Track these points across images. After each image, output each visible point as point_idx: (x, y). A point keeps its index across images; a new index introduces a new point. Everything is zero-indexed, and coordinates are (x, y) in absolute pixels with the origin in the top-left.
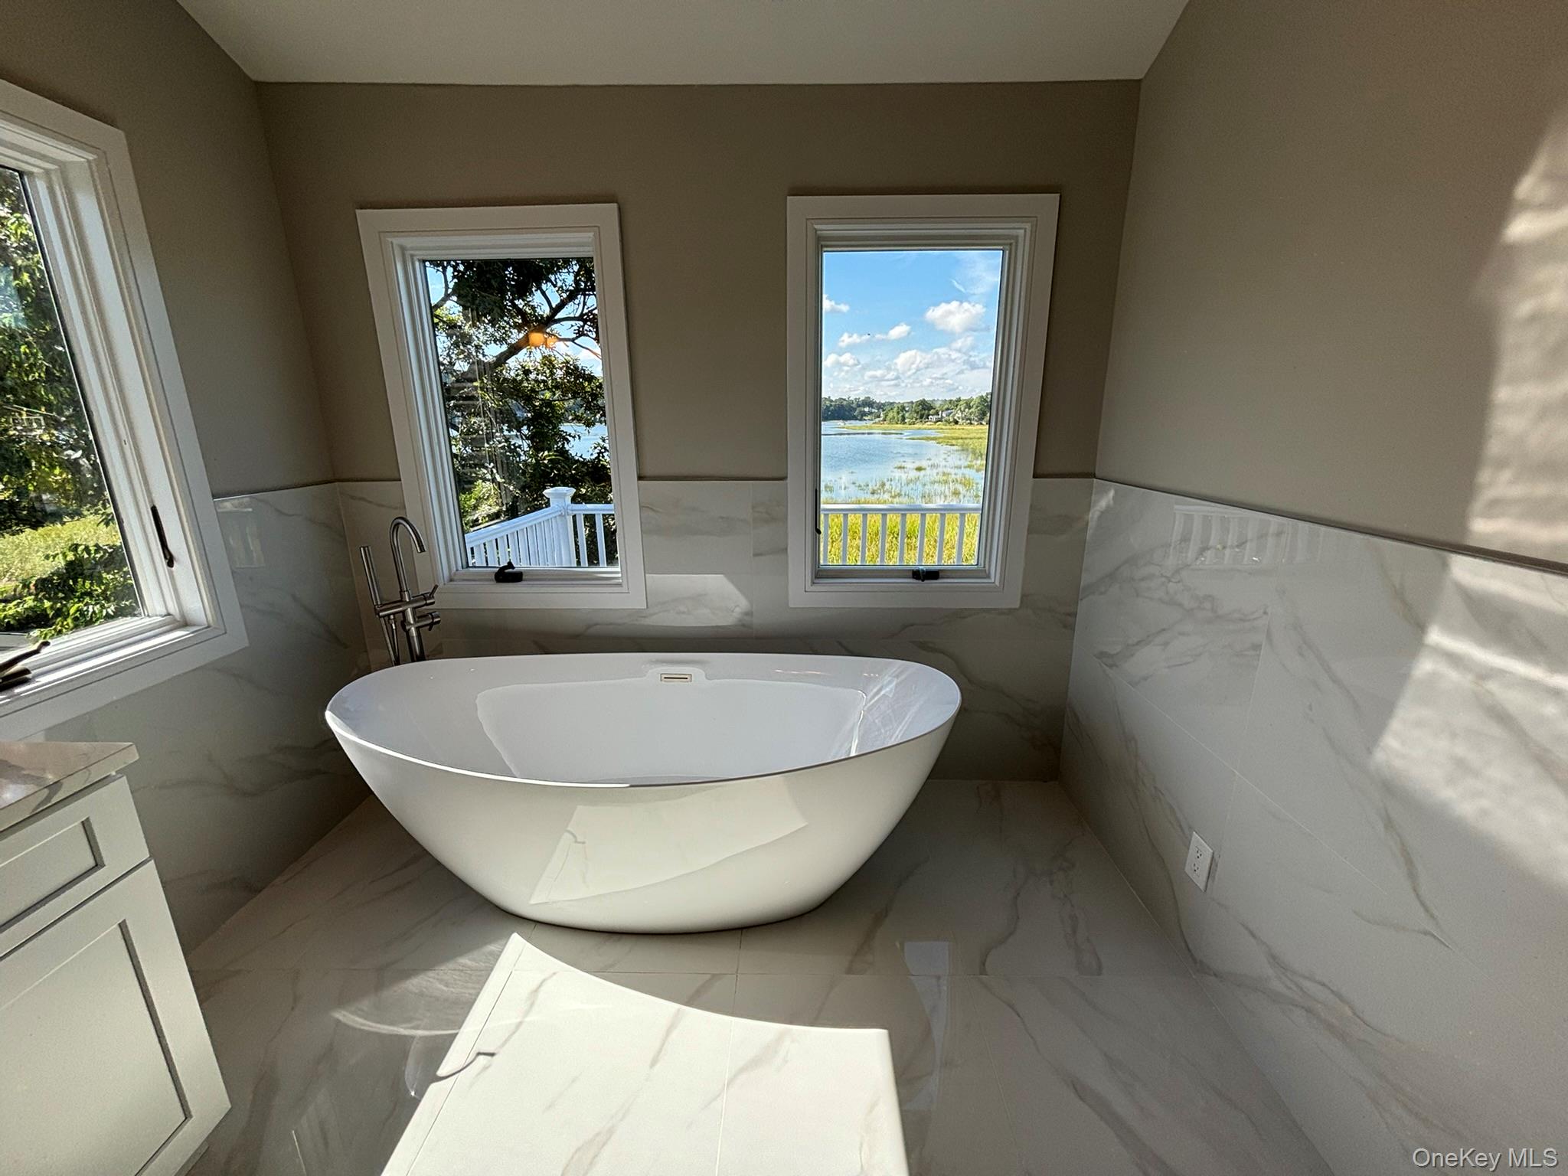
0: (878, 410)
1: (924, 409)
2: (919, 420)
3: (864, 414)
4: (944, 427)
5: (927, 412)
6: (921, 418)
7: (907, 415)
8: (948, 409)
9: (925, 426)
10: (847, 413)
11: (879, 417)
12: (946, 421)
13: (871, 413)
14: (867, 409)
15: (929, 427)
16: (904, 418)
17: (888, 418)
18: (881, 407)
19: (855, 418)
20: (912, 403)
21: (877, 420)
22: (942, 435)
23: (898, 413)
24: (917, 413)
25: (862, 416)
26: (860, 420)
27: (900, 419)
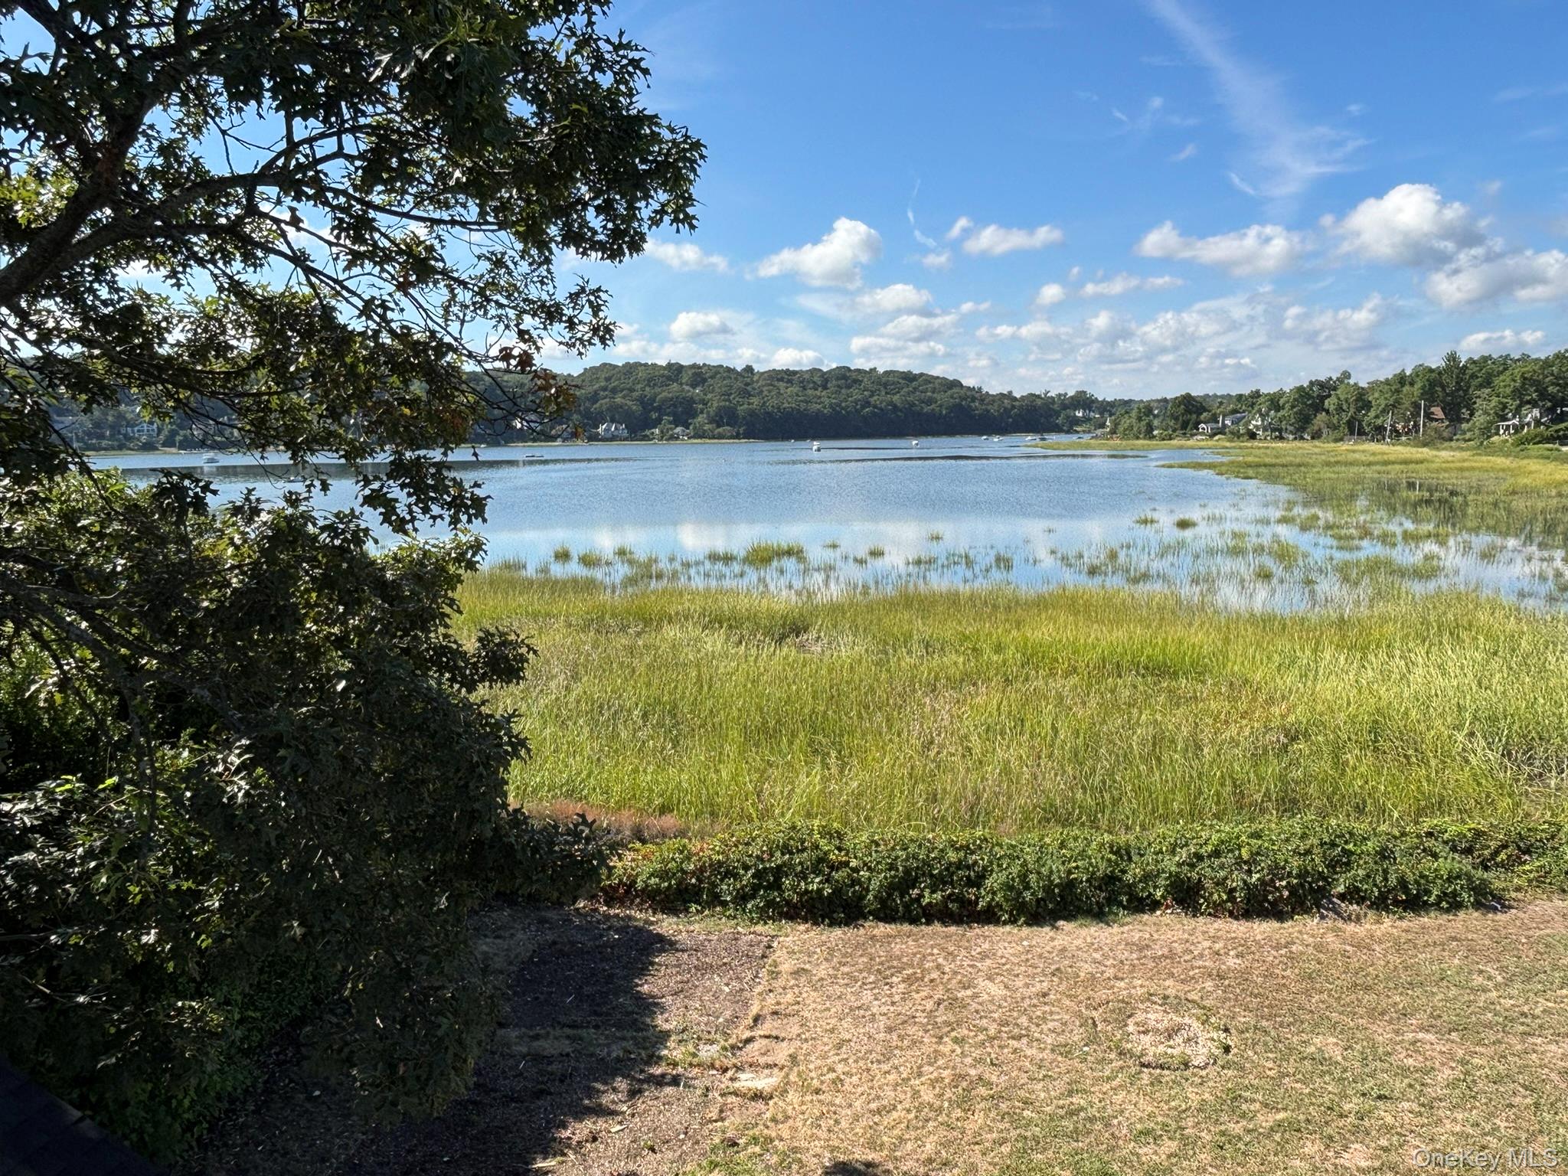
0: (1101, 414)
1: (1188, 411)
2: (1179, 432)
3: (1077, 422)
4: (1228, 444)
5: (1194, 416)
6: (1184, 426)
7: (1156, 423)
8: (1235, 411)
9: (1191, 442)
10: (1043, 420)
11: (1103, 426)
12: (1232, 433)
13: (1086, 420)
14: (1079, 414)
15: (1201, 445)
16: (1150, 428)
17: (1121, 428)
18: (1107, 408)
19: (1057, 429)
20: (1165, 400)
21: (1099, 432)
22: (1225, 459)
23: (1140, 419)
24: (1176, 419)
25: (1070, 426)
26: (1068, 432)
27: (1143, 429)
